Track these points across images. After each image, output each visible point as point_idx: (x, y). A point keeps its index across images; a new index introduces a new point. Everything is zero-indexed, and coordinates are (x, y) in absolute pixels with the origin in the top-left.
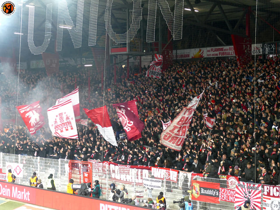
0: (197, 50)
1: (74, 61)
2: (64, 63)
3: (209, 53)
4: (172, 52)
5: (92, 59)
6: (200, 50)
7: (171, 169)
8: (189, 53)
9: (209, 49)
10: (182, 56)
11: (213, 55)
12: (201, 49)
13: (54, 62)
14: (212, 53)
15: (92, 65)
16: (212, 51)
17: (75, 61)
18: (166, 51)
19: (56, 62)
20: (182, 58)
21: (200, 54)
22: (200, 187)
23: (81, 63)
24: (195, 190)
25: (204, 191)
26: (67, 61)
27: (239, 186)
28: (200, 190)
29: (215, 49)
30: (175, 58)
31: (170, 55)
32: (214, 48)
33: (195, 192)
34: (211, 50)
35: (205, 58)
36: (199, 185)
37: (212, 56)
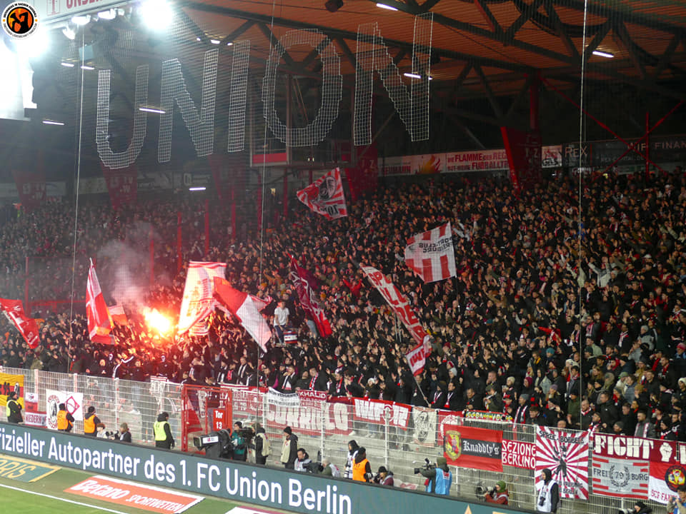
0: (427, 157)
1: (167, 180)
2: (147, 184)
3: (450, 164)
4: (376, 162)
5: (205, 176)
6: (433, 159)
7: (394, 403)
8: (409, 163)
9: (451, 155)
10: (394, 170)
11: (459, 168)
12: (434, 155)
13: (128, 181)
14: (458, 164)
15: (204, 189)
16: (458, 160)
17: (169, 180)
18: (363, 161)
19: (131, 182)
20: (396, 175)
21: (434, 166)
22: (462, 438)
23: (183, 184)
24: (450, 443)
25: (470, 446)
26: (153, 180)
27: (543, 435)
28: (462, 445)
29: (464, 156)
30: (380, 175)
31: (371, 167)
32: (462, 154)
33: (451, 447)
34: (456, 159)
35: (444, 174)
36: (458, 434)
37: (457, 171)
